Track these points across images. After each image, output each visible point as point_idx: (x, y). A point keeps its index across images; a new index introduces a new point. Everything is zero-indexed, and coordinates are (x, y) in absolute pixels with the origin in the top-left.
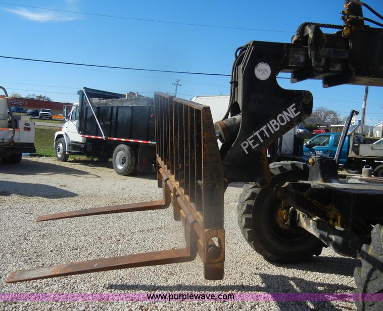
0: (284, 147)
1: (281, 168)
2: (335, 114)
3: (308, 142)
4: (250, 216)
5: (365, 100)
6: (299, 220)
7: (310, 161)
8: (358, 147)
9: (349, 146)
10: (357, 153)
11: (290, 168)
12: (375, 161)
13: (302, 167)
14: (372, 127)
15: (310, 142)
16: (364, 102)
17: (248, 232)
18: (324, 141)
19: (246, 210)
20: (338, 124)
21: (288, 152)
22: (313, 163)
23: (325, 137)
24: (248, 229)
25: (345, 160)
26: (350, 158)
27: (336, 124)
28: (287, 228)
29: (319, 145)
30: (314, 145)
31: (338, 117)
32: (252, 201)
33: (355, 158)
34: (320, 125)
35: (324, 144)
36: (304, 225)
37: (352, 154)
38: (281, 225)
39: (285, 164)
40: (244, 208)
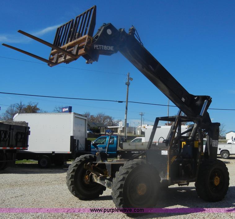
0: (80, 146)
1: (85, 158)
2: (110, 118)
3: (93, 142)
4: (73, 180)
5: (126, 114)
6: (93, 179)
7: (97, 154)
8: (122, 144)
9: (117, 144)
10: (122, 148)
11: (89, 157)
12: (132, 152)
13: (93, 157)
14: (135, 128)
15: (95, 142)
16: (125, 115)
17: (72, 187)
18: (103, 141)
19: (71, 177)
20: (113, 125)
21: (82, 149)
22: (98, 155)
23: (103, 139)
24: (72, 186)
25: (115, 152)
26: (118, 151)
27: (111, 126)
28: (88, 184)
29: (100, 144)
30: (98, 144)
31: (113, 121)
32: (73, 173)
33: (121, 151)
34: (100, 127)
35: (103, 143)
36: (96, 180)
37: (119, 149)
38: (86, 183)
39: (87, 156)
40: (70, 176)
